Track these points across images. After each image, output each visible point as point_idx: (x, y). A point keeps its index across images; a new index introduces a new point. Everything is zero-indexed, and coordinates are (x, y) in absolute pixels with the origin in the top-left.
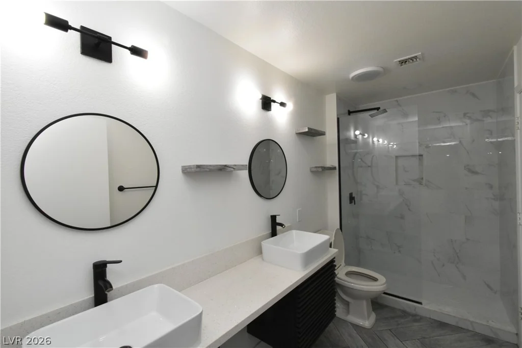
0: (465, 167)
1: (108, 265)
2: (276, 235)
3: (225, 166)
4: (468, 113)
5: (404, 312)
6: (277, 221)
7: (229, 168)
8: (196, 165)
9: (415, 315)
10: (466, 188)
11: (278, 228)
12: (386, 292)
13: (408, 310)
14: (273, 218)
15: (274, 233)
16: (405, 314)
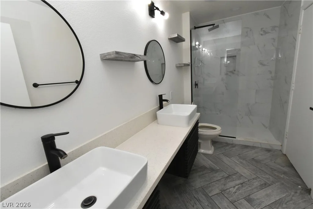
0: (259, 62)
1: (56, 137)
2: (163, 108)
3: (134, 55)
4: (263, 28)
5: (227, 143)
6: (163, 98)
7: (137, 57)
8: (116, 51)
9: (232, 144)
10: (258, 74)
11: (164, 103)
12: (220, 135)
13: (229, 142)
14: (161, 96)
15: (161, 107)
16: (227, 144)
